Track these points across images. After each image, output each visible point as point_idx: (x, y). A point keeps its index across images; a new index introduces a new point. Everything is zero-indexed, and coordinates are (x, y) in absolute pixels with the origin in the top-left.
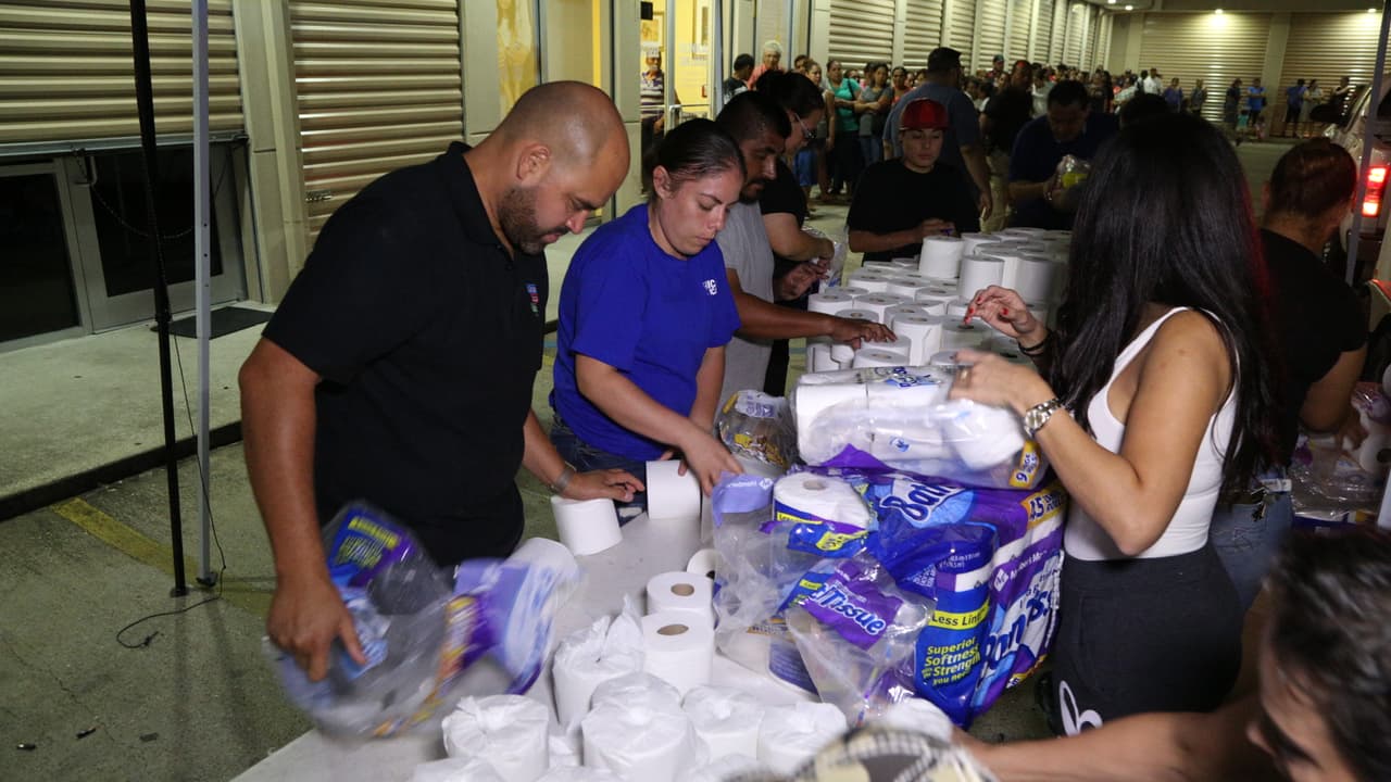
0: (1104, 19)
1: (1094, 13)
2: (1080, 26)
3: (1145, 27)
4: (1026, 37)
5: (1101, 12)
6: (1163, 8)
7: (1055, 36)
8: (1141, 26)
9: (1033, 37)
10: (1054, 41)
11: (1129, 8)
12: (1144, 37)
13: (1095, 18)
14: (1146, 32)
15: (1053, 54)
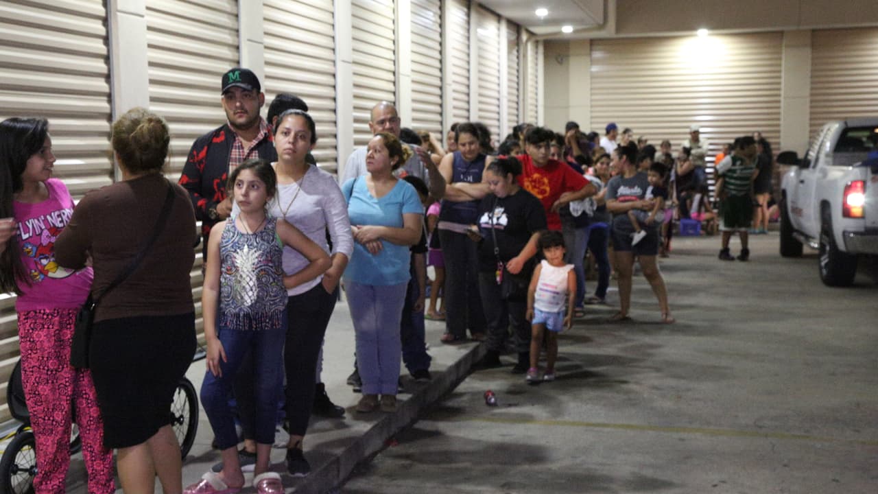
0: (530, 46)
1: (514, 37)
2: (494, 57)
3: (593, 62)
4: (391, 66)
5: (524, 37)
6: (618, 30)
7: (450, 69)
8: (588, 59)
9: (405, 66)
10: (450, 77)
11: (567, 29)
12: (593, 76)
13: (516, 44)
14: (595, 69)
15: (450, 103)
